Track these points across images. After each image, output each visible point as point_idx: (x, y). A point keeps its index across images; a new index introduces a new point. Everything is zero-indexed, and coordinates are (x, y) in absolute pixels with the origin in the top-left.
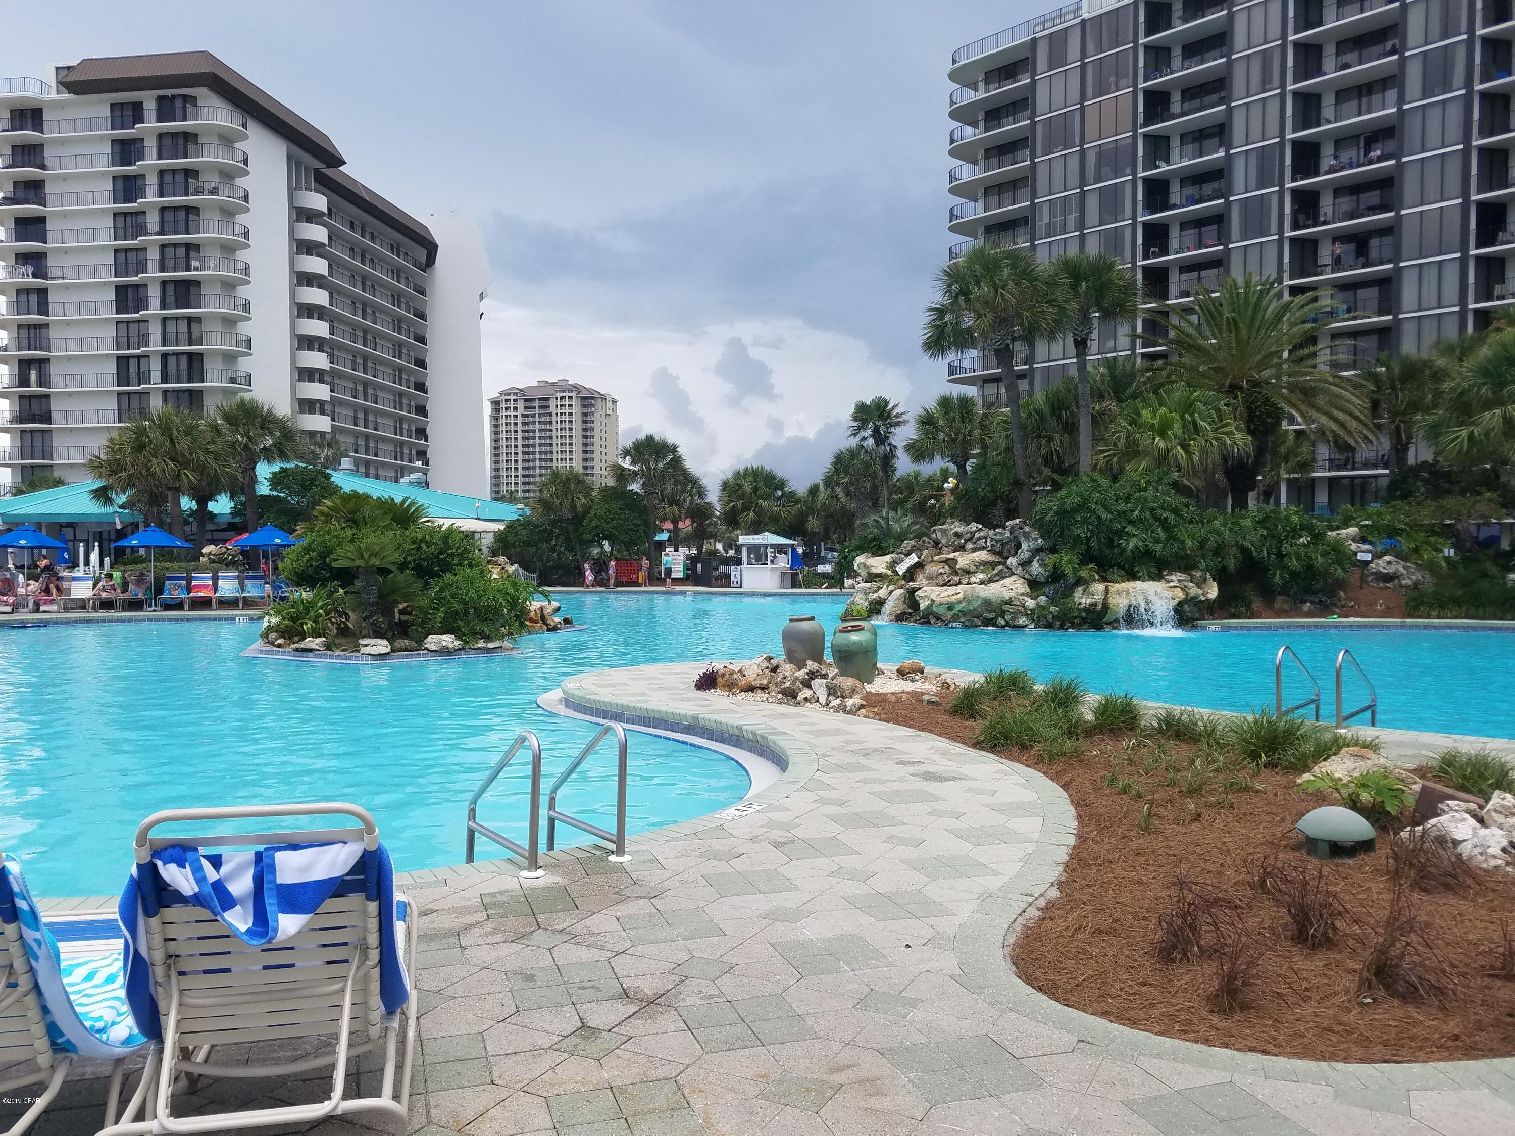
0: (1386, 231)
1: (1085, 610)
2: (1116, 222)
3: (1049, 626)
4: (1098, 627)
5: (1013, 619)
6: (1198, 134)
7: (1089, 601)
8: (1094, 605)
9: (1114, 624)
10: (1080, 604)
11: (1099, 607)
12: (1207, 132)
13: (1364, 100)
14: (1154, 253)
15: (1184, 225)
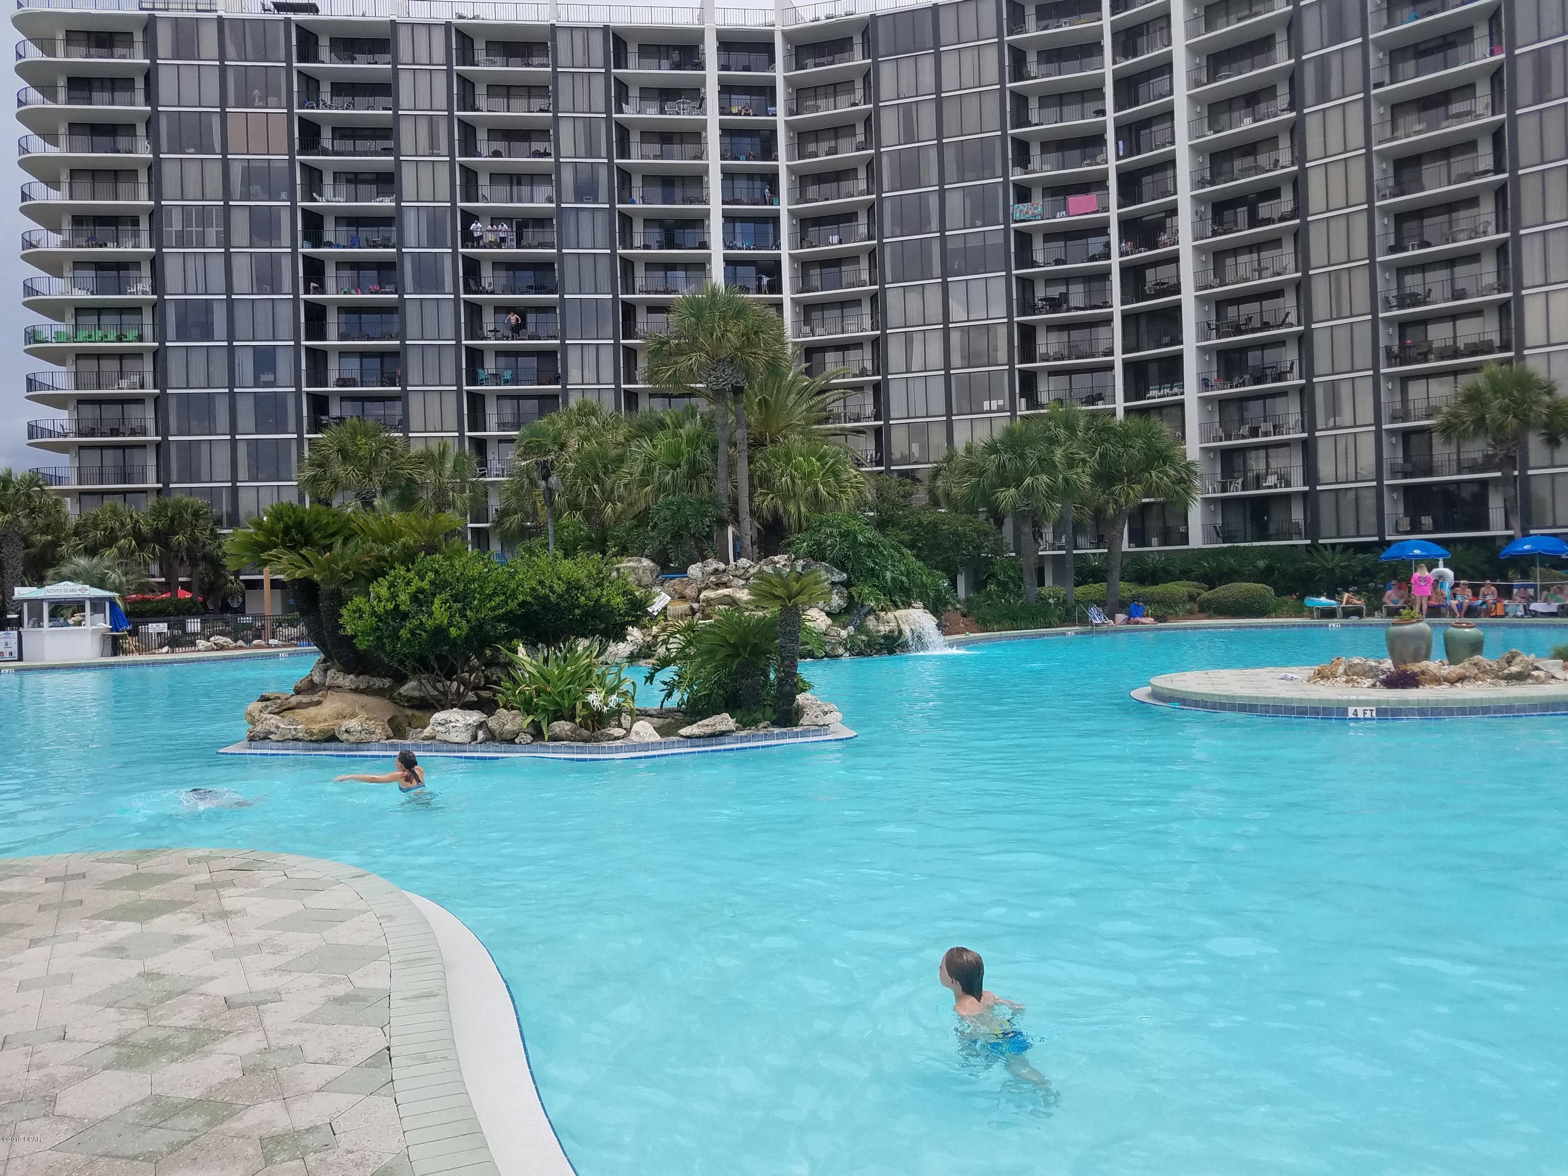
0: (547, 309)
1: (885, 637)
2: (271, 247)
3: (861, 654)
4: (891, 652)
5: (833, 649)
6: (353, 177)
7: (887, 629)
8: (892, 631)
9: (905, 647)
10: (879, 631)
11: (896, 633)
12: (361, 177)
13: (515, 188)
14: (314, 288)
15: (340, 265)
